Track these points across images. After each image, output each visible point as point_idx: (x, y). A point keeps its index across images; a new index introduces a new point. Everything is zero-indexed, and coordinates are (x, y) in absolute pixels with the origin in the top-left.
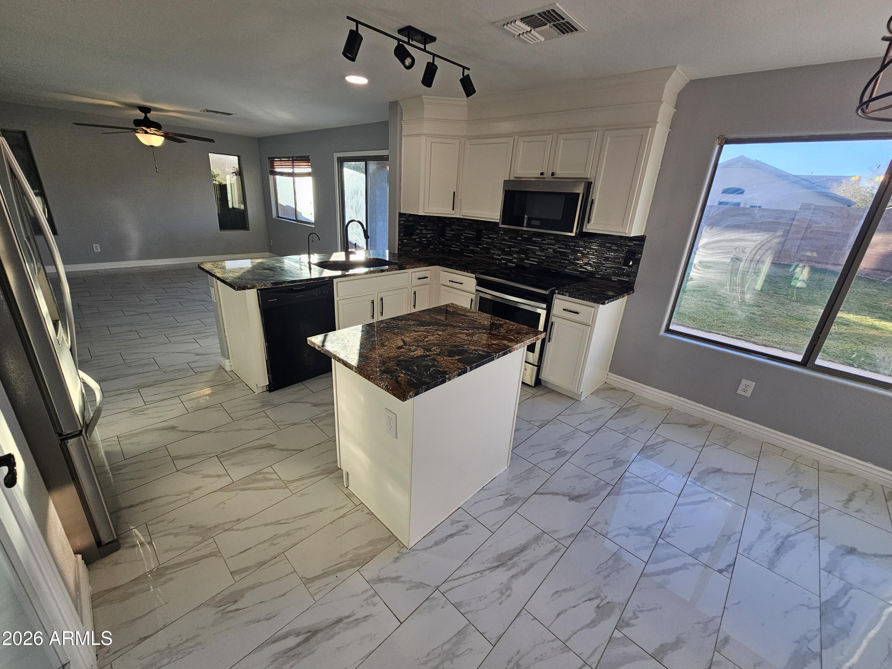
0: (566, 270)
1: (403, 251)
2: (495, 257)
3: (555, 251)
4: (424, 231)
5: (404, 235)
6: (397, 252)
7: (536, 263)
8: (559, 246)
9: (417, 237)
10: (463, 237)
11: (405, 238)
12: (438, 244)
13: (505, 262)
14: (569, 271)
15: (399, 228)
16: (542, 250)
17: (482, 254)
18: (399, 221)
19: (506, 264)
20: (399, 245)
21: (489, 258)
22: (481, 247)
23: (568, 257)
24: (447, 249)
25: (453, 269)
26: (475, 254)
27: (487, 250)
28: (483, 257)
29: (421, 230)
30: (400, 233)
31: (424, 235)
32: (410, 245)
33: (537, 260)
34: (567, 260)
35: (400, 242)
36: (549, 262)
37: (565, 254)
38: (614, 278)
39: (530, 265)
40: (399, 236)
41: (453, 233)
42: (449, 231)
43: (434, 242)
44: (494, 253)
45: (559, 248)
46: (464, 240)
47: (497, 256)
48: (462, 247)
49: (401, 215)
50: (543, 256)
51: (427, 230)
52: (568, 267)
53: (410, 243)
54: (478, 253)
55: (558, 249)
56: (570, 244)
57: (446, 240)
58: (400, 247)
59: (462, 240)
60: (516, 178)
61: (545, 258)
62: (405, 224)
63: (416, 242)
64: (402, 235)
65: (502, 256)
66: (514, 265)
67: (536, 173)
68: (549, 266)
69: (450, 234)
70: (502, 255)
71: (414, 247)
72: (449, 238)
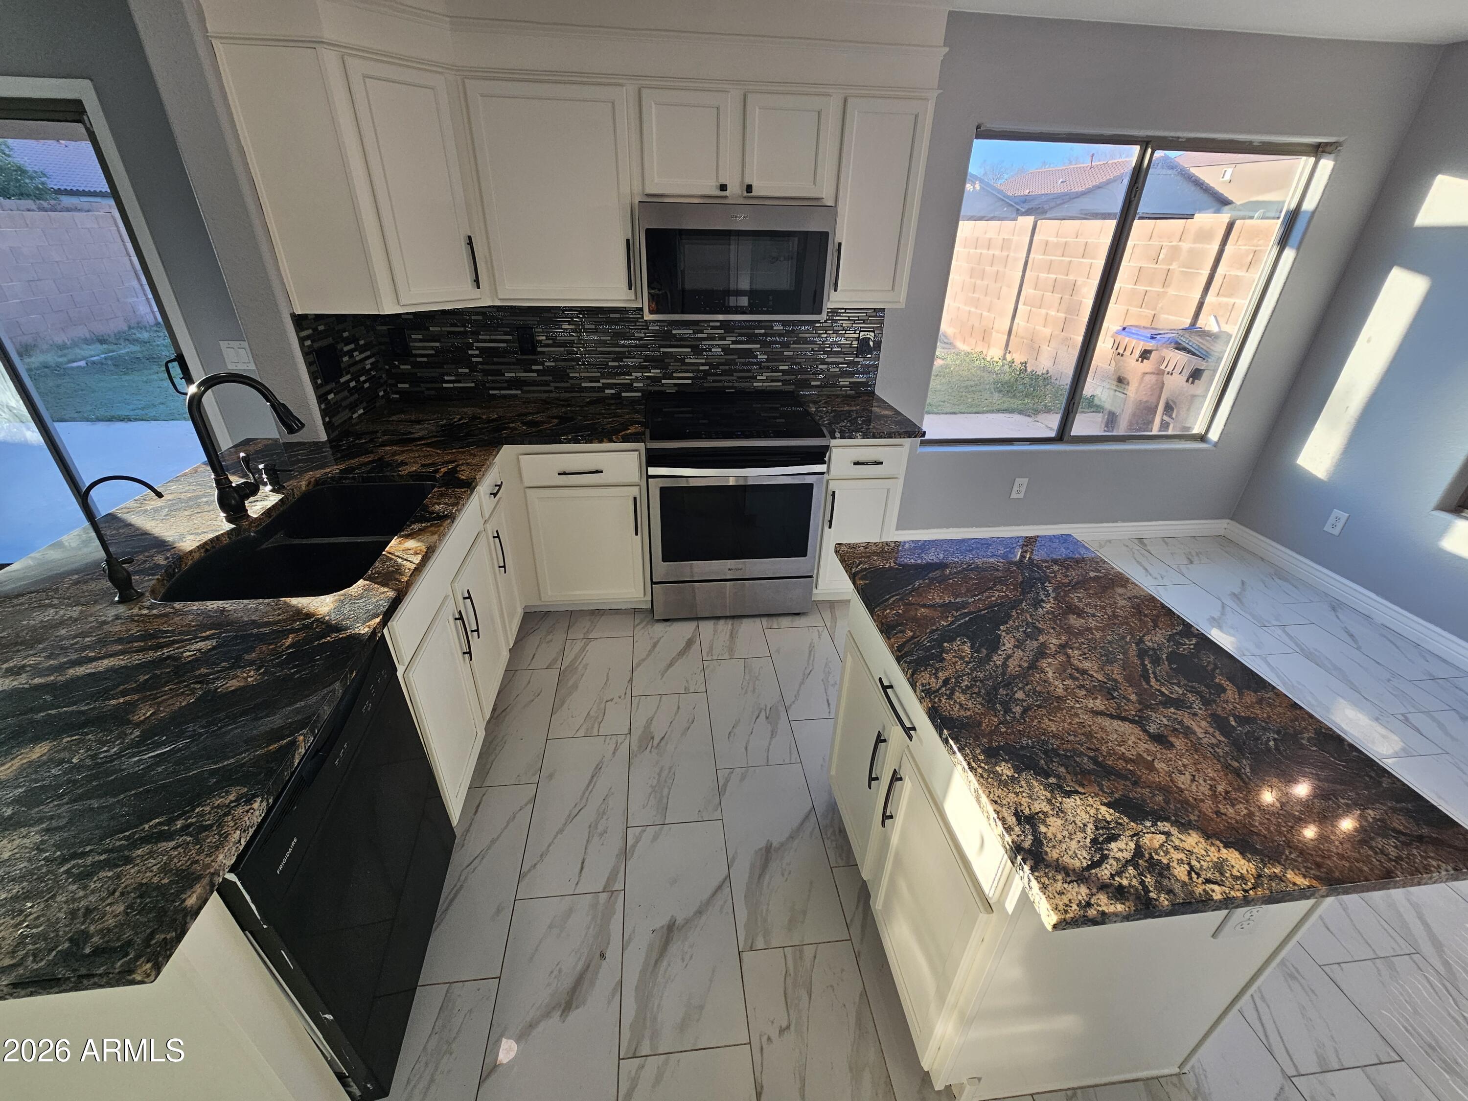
0: (755, 384)
1: (338, 426)
2: (583, 385)
3: (726, 350)
4: (357, 356)
5: (326, 382)
6: (324, 437)
7: (690, 382)
8: (734, 339)
9: (349, 377)
10: (477, 352)
11: (328, 388)
12: (393, 382)
13: (613, 391)
14: (761, 384)
15: (309, 365)
16: (697, 350)
17: (548, 385)
18: (301, 340)
19: (617, 396)
20: (324, 413)
21: (566, 390)
22: (541, 367)
23: (756, 357)
24: (428, 389)
25: (561, 443)
26: (525, 388)
27: (559, 374)
28: (551, 392)
29: (350, 353)
30: (313, 377)
31: (359, 367)
32: (344, 404)
33: (691, 375)
34: (755, 364)
35: (323, 406)
36: (716, 374)
37: (750, 353)
38: (844, 382)
39: (676, 388)
40: (316, 387)
41: (438, 344)
42: (421, 341)
43: (381, 377)
44: (581, 378)
45: (734, 342)
46: (480, 360)
47: (591, 382)
48: (479, 376)
49: (300, 321)
50: (703, 364)
51: (362, 350)
52: (758, 378)
53: (346, 398)
54: (535, 383)
55: (732, 346)
56: (757, 331)
57: (416, 365)
58: (327, 419)
59: (474, 359)
60: (648, 195)
61: (707, 368)
62: (316, 345)
63: (352, 391)
64: (319, 381)
65: (602, 381)
66: (639, 394)
67: (709, 187)
68: (720, 381)
69: (424, 348)
70: (603, 376)
71: (353, 408)
72: (425, 359)
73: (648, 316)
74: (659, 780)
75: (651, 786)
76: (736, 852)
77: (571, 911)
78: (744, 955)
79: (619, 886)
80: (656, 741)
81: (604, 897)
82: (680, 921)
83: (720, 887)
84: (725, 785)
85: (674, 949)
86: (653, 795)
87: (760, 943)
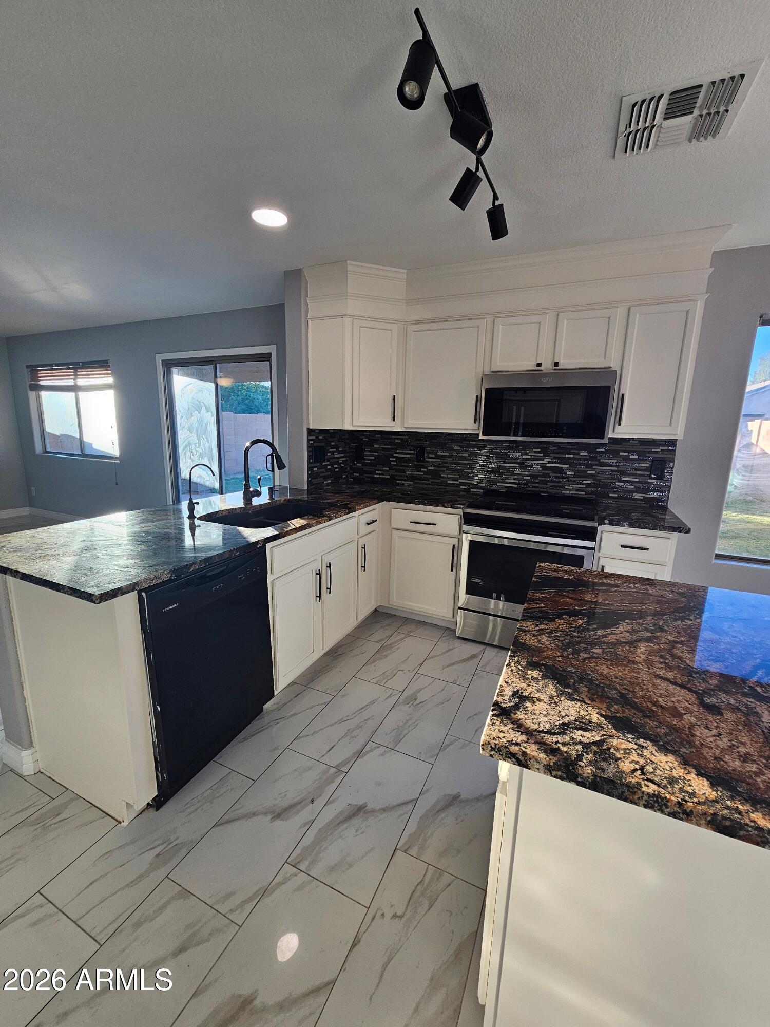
0: (563, 492)
1: (314, 485)
2: (448, 482)
3: (544, 467)
4: (336, 455)
5: (315, 462)
6: (306, 487)
7: (516, 486)
8: (550, 460)
9: (328, 463)
10: (394, 459)
11: (315, 465)
12: (352, 472)
13: (466, 488)
14: (568, 492)
15: (308, 452)
16: (523, 466)
17: (428, 480)
18: (308, 440)
19: (468, 491)
20: (309, 476)
21: (438, 484)
22: (426, 470)
23: (565, 473)
24: (367, 477)
26: (416, 481)
27: (436, 474)
28: (429, 484)
29: (332, 453)
30: (309, 458)
31: (336, 460)
32: (321, 475)
33: (517, 481)
34: (563, 478)
35: (309, 472)
36: (534, 483)
37: (561, 470)
38: (638, 496)
39: (506, 489)
40: (309, 463)
41: (376, 454)
42: (369, 452)
43: (346, 468)
44: (448, 478)
45: (549, 462)
46: (395, 463)
47: (453, 480)
48: (393, 473)
49: (310, 432)
50: (527, 475)
51: (339, 452)
52: (566, 487)
53: (322, 473)
54: (420, 479)
55: (548, 465)
56: (567, 456)
57: (364, 464)
58: (310, 479)
59: (392, 463)
60: (493, 372)
61: (529, 478)
62: (315, 445)
63: (327, 470)
64: (311, 461)
65: (460, 481)
66: (482, 491)
67: (529, 365)
68: (537, 487)
69: (370, 456)
70: (460, 478)
71: (326, 478)
72: (369, 461)
73: (481, 437)
74: (405, 724)
75: (398, 725)
76: (431, 788)
77: (311, 768)
78: (399, 853)
79: (345, 769)
80: (417, 702)
81: (333, 770)
82: (369, 807)
83: (407, 803)
84: (448, 745)
85: (356, 821)
86: (396, 730)
87: (413, 852)
